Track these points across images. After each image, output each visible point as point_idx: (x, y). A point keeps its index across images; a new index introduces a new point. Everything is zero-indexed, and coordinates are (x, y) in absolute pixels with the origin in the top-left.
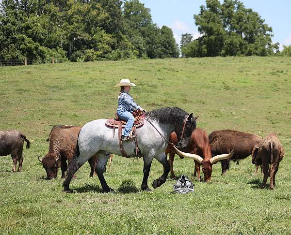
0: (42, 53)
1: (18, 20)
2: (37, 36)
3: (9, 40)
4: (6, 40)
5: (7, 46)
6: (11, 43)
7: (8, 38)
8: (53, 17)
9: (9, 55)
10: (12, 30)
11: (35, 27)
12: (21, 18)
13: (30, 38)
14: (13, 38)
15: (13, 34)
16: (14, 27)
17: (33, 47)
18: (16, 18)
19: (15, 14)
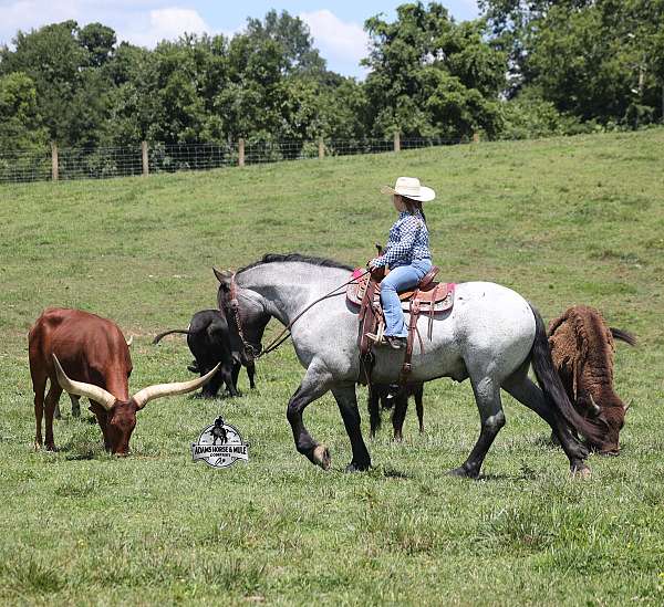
0: (489, 116)
1: (424, 30)
2: (477, 72)
3: (397, 85)
4: (390, 86)
5: (392, 101)
6: (402, 93)
7: (395, 78)
8: (612, 13)
9: (395, 127)
10: (406, 56)
11: (470, 47)
12: (432, 25)
13: (455, 78)
14: (406, 79)
15: (409, 66)
16: (411, 48)
17: (462, 100)
18: (419, 25)
19: (416, 14)
